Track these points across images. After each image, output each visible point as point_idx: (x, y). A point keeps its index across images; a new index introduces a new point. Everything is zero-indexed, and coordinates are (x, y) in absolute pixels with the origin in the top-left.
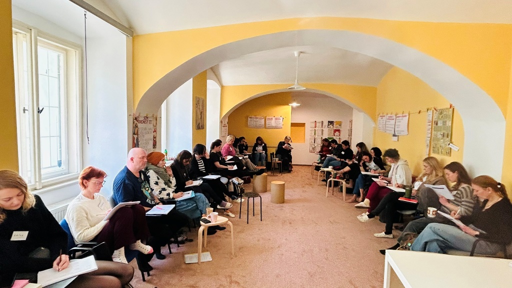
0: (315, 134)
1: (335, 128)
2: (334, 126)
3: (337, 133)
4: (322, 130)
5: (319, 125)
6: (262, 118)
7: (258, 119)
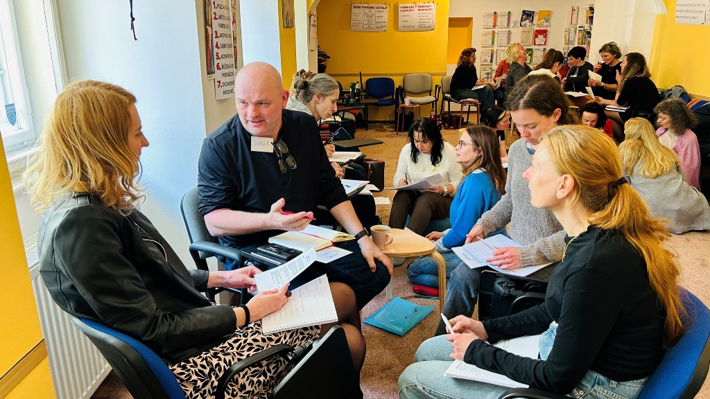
0: (493, 43)
1: (536, 28)
2: (535, 22)
3: (540, 39)
4: (509, 33)
5: (502, 20)
6: (383, 8)
7: (373, 11)
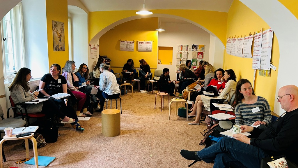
0: (181, 57)
1: (198, 51)
2: (198, 49)
3: (200, 56)
4: (188, 53)
5: (184, 48)
6: (132, 42)
7: (128, 43)
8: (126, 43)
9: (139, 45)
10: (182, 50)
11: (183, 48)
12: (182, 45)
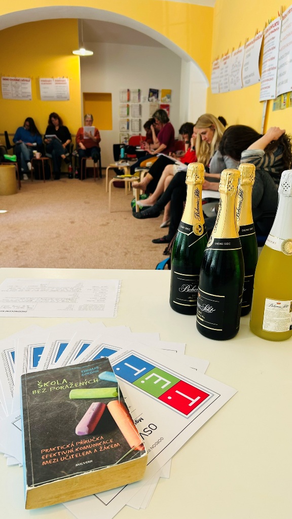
0: (128, 114)
1: (161, 103)
2: (160, 97)
4: (140, 106)
5: (134, 96)
6: (27, 81)
7: (19, 83)
8: (14, 82)
9: (42, 86)
10: (129, 100)
11: (132, 96)
12: (128, 90)
